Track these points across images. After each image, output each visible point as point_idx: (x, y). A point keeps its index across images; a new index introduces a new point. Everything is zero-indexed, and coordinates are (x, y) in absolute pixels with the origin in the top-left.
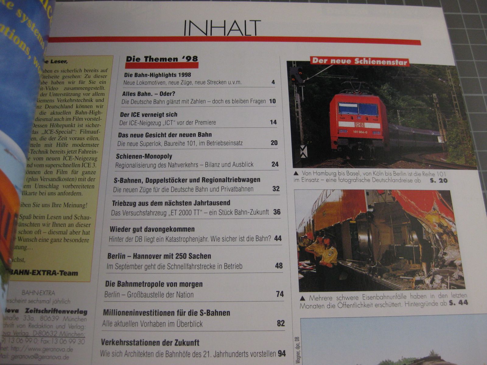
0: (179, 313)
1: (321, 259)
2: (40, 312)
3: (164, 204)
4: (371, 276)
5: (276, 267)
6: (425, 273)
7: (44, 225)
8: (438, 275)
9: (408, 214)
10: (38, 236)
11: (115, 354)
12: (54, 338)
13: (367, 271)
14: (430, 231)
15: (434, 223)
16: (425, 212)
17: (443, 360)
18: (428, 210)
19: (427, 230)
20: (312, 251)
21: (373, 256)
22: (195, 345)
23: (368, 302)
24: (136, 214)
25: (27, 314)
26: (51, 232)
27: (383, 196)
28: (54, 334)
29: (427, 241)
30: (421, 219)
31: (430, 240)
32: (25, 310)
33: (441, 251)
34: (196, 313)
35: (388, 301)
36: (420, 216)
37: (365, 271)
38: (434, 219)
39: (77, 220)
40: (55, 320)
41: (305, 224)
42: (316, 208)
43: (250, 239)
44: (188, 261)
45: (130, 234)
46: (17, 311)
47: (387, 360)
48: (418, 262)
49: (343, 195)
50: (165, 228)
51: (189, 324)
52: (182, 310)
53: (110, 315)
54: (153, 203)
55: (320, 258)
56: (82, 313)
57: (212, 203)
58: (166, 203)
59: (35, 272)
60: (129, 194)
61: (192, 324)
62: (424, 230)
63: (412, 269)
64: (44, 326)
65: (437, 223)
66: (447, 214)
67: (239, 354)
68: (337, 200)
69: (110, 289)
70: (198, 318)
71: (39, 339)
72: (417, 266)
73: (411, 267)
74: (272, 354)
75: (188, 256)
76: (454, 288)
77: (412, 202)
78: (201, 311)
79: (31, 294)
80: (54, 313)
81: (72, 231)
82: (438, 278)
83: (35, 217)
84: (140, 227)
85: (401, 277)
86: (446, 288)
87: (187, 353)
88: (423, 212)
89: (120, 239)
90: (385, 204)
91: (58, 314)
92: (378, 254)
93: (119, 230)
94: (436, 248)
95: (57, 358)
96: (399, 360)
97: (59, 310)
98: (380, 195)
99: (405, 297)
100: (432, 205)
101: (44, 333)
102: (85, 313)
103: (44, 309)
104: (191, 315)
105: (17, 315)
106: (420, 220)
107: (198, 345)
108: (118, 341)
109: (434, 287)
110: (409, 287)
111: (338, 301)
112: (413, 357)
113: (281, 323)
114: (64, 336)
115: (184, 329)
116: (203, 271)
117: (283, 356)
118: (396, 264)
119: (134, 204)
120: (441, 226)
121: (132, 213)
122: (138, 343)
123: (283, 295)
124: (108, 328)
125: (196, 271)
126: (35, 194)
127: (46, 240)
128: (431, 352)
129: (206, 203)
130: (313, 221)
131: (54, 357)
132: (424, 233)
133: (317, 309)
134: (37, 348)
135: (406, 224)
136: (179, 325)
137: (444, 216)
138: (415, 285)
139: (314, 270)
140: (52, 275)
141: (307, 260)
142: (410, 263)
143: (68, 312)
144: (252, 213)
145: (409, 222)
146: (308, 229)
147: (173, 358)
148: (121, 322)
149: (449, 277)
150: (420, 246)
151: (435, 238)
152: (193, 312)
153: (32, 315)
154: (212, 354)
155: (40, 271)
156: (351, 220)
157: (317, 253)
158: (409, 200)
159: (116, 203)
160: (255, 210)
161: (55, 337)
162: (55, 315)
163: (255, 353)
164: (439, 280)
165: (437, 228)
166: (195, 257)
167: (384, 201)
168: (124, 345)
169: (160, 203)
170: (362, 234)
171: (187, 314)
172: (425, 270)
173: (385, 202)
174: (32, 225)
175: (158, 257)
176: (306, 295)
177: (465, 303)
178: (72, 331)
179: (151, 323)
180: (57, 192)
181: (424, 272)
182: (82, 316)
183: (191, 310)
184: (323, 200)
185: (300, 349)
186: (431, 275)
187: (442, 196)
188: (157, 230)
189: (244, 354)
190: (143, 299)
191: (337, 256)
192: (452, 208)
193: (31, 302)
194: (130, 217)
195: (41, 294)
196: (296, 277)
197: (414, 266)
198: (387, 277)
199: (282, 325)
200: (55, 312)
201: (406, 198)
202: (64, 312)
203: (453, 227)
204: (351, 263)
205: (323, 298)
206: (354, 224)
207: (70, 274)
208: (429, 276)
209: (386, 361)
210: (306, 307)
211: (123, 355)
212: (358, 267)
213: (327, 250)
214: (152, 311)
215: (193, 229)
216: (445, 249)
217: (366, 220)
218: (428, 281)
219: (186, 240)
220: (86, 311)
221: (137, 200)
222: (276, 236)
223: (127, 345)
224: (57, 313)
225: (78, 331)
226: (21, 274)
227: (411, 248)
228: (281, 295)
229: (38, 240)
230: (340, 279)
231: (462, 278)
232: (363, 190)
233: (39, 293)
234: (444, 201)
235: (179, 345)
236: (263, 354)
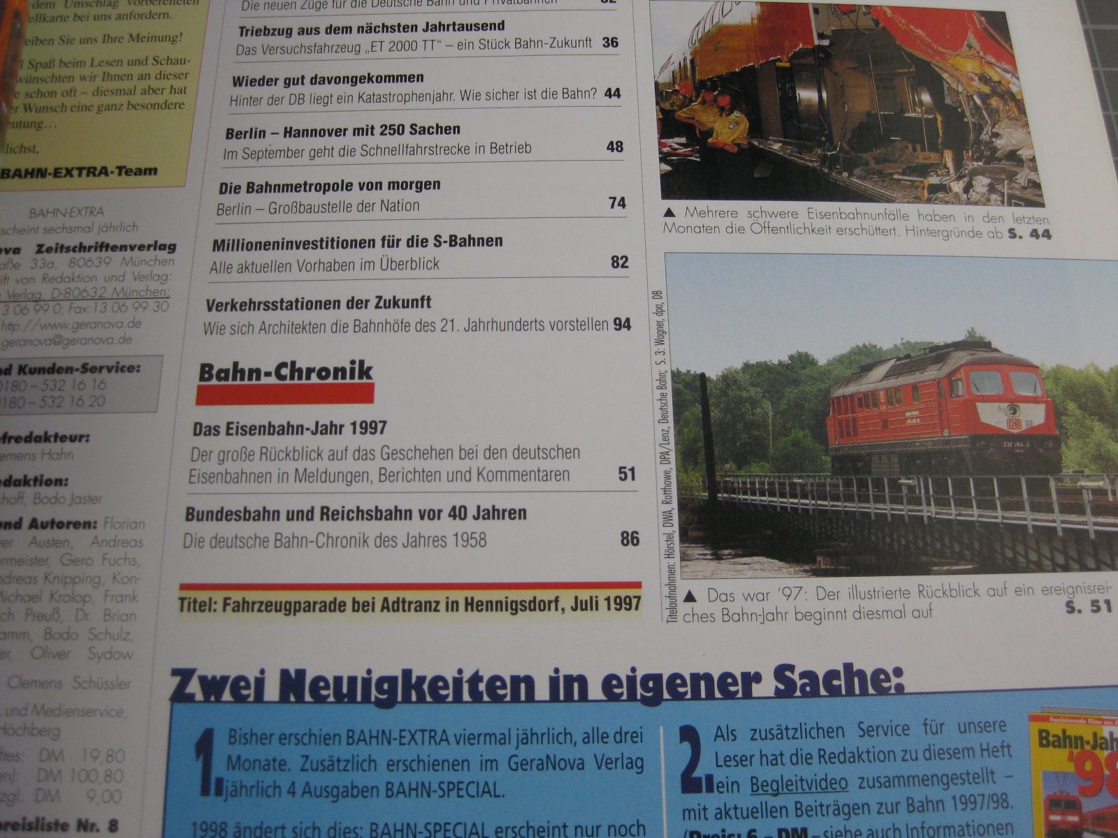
0: (386, 242)
1: (711, 136)
2: (68, 249)
3: (355, 30)
4: (826, 171)
5: (608, 148)
6: (952, 171)
7: (83, 78)
8: (980, 177)
9: (910, 53)
10: (69, 101)
11: (236, 330)
12: (99, 302)
13: (816, 161)
14: (960, 89)
15: (970, 74)
16: (949, 51)
17: (996, 350)
18: (956, 46)
19: (954, 86)
20: (690, 118)
21: (831, 133)
22: (422, 306)
23: (818, 223)
24: (293, 50)
25: (40, 256)
26: (99, 92)
27: (853, 16)
28: (99, 293)
29: (956, 109)
30: (940, 65)
31: (961, 106)
32: (36, 249)
33: (987, 129)
34: (424, 243)
35: (867, 223)
36: (937, 58)
37: (812, 161)
38: (970, 66)
39: (159, 67)
40: (103, 264)
41: (675, 67)
42: (700, 36)
43: (549, 94)
44: (407, 139)
45: (279, 90)
46: (17, 251)
47: (867, 344)
48: (934, 147)
49: (759, 12)
50: (356, 77)
51: (409, 264)
52: (393, 236)
53: (228, 250)
54: (330, 30)
55: (710, 133)
56: (164, 249)
57: (462, 27)
58: (360, 29)
59: (60, 173)
60: (276, 12)
61: (414, 264)
62: (946, 86)
63: (921, 161)
64: (76, 279)
65: (976, 74)
66: (999, 57)
67: (523, 325)
68: (748, 21)
69: (230, 199)
70: (430, 252)
71: (66, 305)
72: (933, 157)
73: (918, 158)
74: (598, 325)
75: (408, 129)
76: (1017, 205)
77: (919, 31)
78: (437, 237)
79: (50, 216)
80: (101, 250)
81: (147, 88)
82: (981, 183)
83: (64, 64)
84: (300, 77)
85: (896, 176)
86: (999, 203)
87: (402, 323)
88: (943, 50)
89: (254, 101)
90: (858, 32)
91: (110, 253)
92: (842, 129)
93: (252, 82)
94: (974, 124)
95: (103, 343)
96: (896, 346)
97: (111, 244)
98: (845, 14)
99: (905, 217)
100: (965, 37)
101: (76, 293)
102: (172, 248)
103: (78, 245)
104: (412, 246)
105: (16, 258)
106: (939, 67)
107: (429, 306)
108: (246, 303)
109: (972, 200)
110: (915, 198)
111: (751, 220)
112: (929, 340)
113: (621, 262)
114: (121, 296)
115: (397, 273)
116: (442, 158)
117: (624, 330)
118: (883, 150)
119: (289, 33)
120: (984, 79)
121: (284, 50)
122: (291, 305)
123: (624, 206)
124: (223, 277)
125: (427, 158)
126: (63, 19)
127: (88, 108)
128: (969, 332)
129: (451, 28)
130: (692, 61)
131: (97, 341)
132: (946, 92)
133: (703, 235)
134: (60, 324)
135: (906, 73)
136: (384, 266)
137: (993, 60)
138: (929, 194)
139: (696, 157)
140: (99, 175)
141: (679, 136)
142: (915, 150)
143: (132, 248)
144: (555, 44)
145: (913, 70)
146: (681, 74)
147: (371, 335)
148: (253, 264)
149: (1006, 182)
150: (939, 118)
151: (971, 103)
152: (417, 240)
153: (49, 257)
154: (461, 323)
155: (73, 169)
156: (779, 60)
157: (702, 124)
158: (911, 26)
159: (247, 31)
160: (560, 38)
161: (101, 298)
162: (104, 254)
163: (560, 323)
164: (984, 186)
165: (976, 83)
166: (424, 131)
167: (854, 27)
168: (259, 309)
169: (348, 30)
170: (805, 88)
171: (403, 244)
172: (950, 164)
173: (857, 29)
174: (55, 79)
175: (339, 132)
176: (678, 205)
177: (1043, 236)
178: (140, 286)
179: (322, 265)
180: (114, 13)
181: (948, 168)
182: (163, 255)
183: (413, 237)
184: (716, 20)
185: (665, 316)
186: (965, 176)
187: (987, 23)
188: (338, 80)
189: (534, 324)
190: (306, 216)
191: (747, 131)
192: (1011, 47)
193: (48, 231)
194: (277, 56)
195: (73, 215)
196: (654, 169)
197: (923, 157)
198: (864, 175)
199: (623, 266)
200: (104, 249)
201: (903, 21)
202: (123, 248)
203: (1014, 84)
204: (780, 145)
205: (718, 213)
206: (784, 69)
207: (139, 172)
208: (959, 178)
209: (865, 346)
210: (677, 231)
211: (257, 329)
212: (797, 152)
213: (724, 118)
214: (325, 239)
215: (420, 78)
216: (996, 126)
217: (813, 62)
218: (957, 187)
219: (405, 99)
220: (175, 246)
221: (295, 26)
222: (609, 90)
223: (264, 309)
224: (107, 250)
225: (154, 286)
226: (29, 176)
227: (918, 120)
228: (619, 205)
229: (68, 109)
230: (756, 175)
231: (1037, 186)
232: (806, 5)
233: (70, 213)
234: (993, 33)
235: (385, 307)
236: (579, 325)
